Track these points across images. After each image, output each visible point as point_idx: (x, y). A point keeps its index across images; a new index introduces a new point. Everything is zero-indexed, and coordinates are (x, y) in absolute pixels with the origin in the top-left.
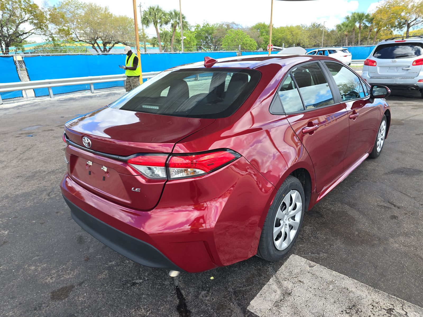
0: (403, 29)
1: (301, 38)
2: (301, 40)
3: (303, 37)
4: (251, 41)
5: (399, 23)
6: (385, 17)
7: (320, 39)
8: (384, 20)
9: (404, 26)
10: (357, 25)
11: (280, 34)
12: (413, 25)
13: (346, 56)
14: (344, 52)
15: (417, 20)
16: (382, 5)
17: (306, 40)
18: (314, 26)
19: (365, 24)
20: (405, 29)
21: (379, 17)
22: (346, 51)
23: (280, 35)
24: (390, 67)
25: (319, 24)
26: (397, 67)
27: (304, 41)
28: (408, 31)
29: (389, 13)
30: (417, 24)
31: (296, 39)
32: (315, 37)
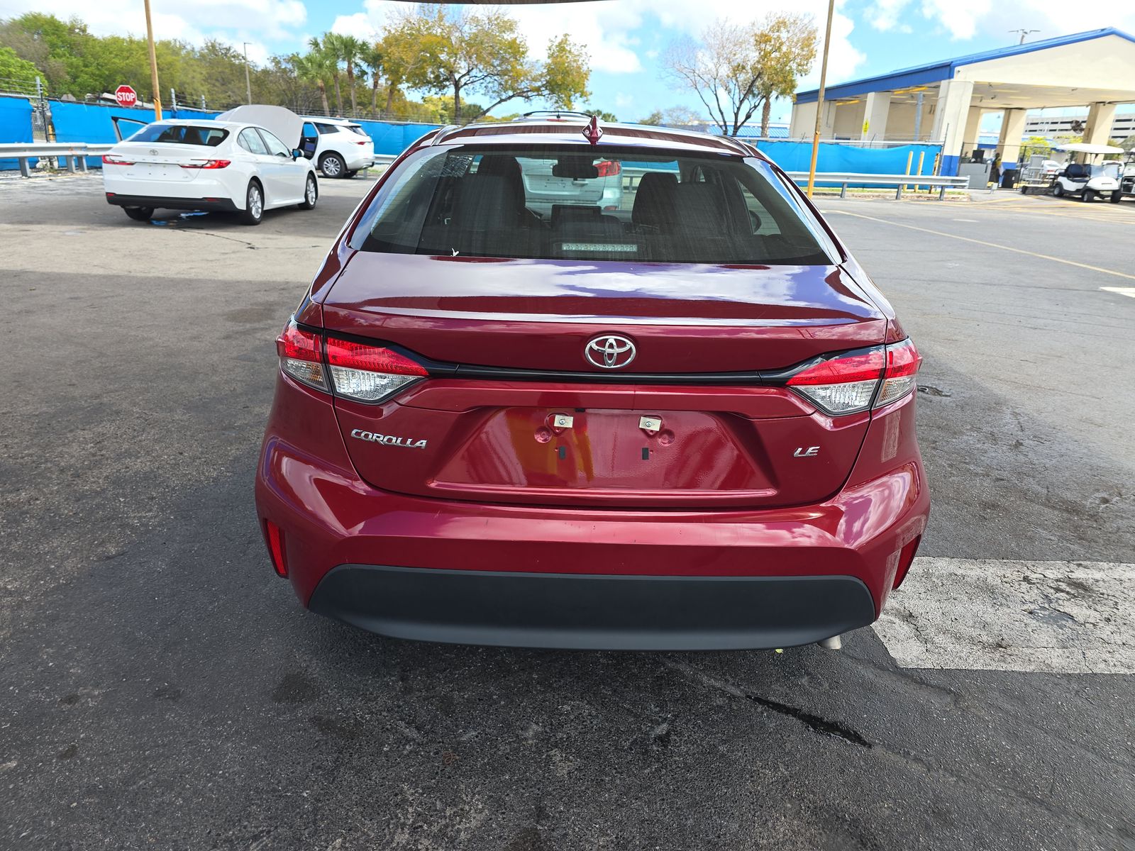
0: (446, 89)
1: (183, 78)
2: (186, 86)
3: (190, 76)
4: (22, 67)
5: (437, 77)
6: (409, 57)
7: (239, 88)
8: (407, 63)
9: (447, 83)
10: (342, 65)
11: (116, 60)
12: (465, 84)
13: (362, 143)
14: (354, 131)
15: (471, 74)
16: (395, 26)
17: (202, 88)
18: (213, 48)
19: (360, 66)
20: (451, 91)
21: (396, 53)
22: (359, 129)
23: (119, 63)
25: (226, 46)
27: (195, 90)
28: (457, 96)
29: (415, 48)
30: (472, 82)
31: (172, 80)
32: (224, 82)
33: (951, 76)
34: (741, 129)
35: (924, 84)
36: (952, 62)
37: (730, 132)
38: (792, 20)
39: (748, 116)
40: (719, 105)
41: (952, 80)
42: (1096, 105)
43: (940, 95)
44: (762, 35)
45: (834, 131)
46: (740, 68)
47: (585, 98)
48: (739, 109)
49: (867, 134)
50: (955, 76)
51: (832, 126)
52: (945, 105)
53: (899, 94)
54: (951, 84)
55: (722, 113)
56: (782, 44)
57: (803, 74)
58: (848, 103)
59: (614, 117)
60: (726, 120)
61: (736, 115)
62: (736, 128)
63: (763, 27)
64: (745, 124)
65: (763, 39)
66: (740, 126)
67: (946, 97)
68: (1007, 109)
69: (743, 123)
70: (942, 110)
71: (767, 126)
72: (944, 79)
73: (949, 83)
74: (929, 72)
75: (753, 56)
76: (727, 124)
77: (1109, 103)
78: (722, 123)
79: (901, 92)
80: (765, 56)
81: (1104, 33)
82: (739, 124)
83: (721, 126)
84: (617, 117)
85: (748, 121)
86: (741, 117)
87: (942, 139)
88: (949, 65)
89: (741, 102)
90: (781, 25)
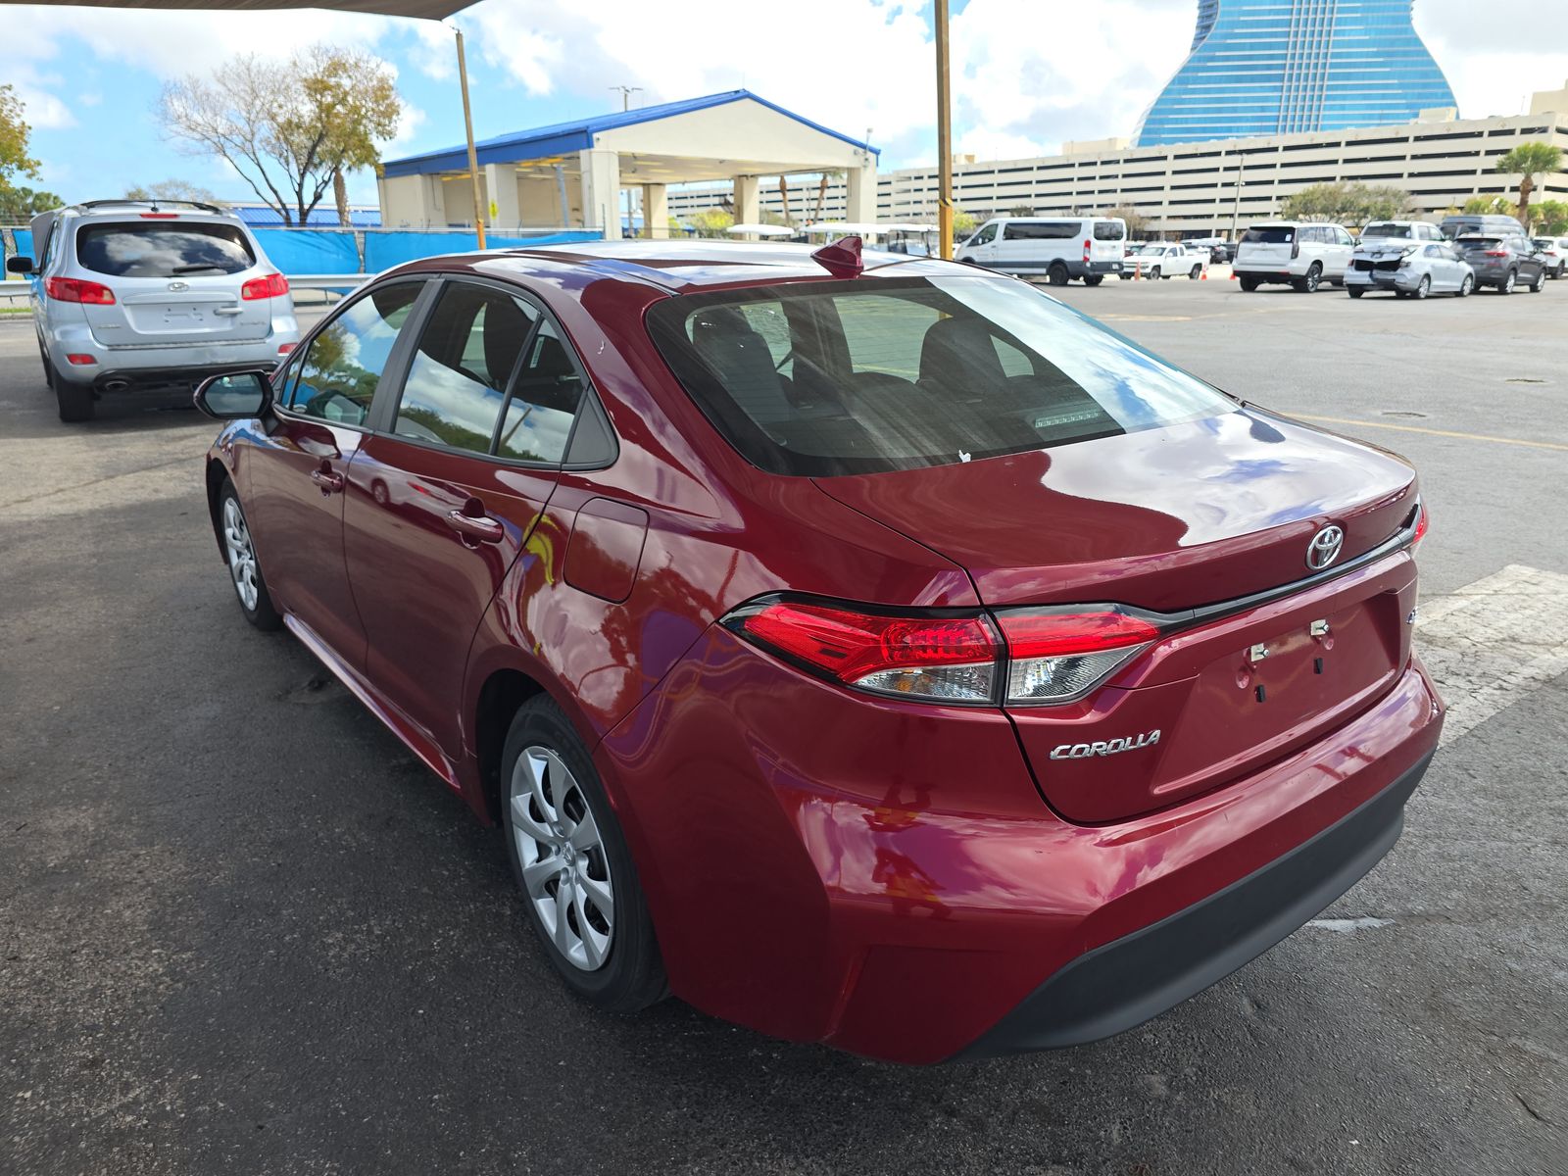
24: (168, 307)
26: (195, 306)
33: (590, 145)
34: (312, 213)
35: (558, 153)
36: (588, 127)
37: (295, 218)
38: (352, 62)
39: (318, 197)
40: (267, 180)
41: (592, 150)
42: (740, 179)
43: (583, 168)
44: (316, 81)
45: (447, 216)
46: (290, 127)
47: (29, 171)
48: (301, 185)
49: (497, 218)
50: (595, 143)
51: (443, 208)
52: (592, 181)
53: (525, 167)
54: (593, 155)
55: (275, 192)
56: (346, 94)
57: (388, 138)
58: (459, 177)
59: (55, 198)
60: (284, 201)
61: (299, 194)
62: (304, 214)
63: (313, 69)
64: (316, 207)
65: (316, 87)
66: (308, 210)
67: (590, 171)
68: (644, 185)
69: (312, 206)
70: (590, 187)
71: (347, 209)
72: (583, 148)
73: (590, 153)
74: (561, 139)
75: (307, 109)
76: (288, 206)
77: (752, 176)
78: (278, 206)
79: (530, 164)
80: (326, 110)
81: (740, 95)
82: (306, 207)
83: (278, 211)
84: (63, 198)
85: (320, 202)
86: (308, 199)
87: (599, 223)
88: (585, 131)
89: (302, 176)
90: (337, 67)
